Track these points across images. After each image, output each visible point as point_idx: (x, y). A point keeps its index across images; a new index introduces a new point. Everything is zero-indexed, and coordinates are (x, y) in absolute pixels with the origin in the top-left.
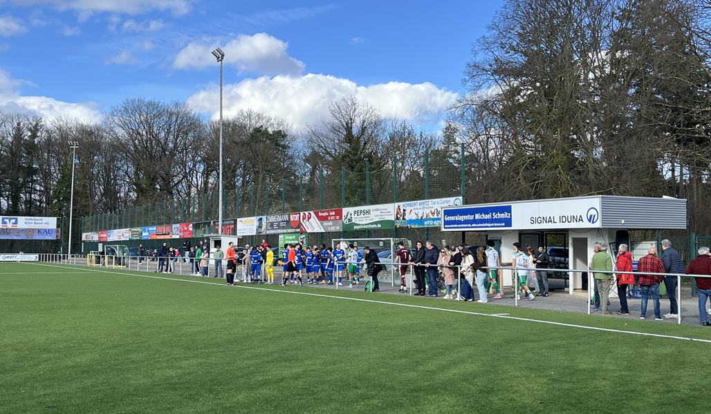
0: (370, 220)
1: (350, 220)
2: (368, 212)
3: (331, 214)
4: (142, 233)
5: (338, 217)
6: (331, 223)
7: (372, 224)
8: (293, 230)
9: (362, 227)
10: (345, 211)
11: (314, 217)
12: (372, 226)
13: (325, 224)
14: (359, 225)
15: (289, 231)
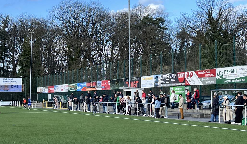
0: (237, 76)
1: (221, 77)
2: (235, 71)
3: (207, 73)
4: (77, 87)
5: (212, 75)
6: (207, 79)
7: (238, 79)
8: (180, 84)
9: (230, 81)
10: (218, 70)
11: (194, 75)
12: (238, 81)
13: (203, 79)
14: (228, 80)
15: (177, 84)
